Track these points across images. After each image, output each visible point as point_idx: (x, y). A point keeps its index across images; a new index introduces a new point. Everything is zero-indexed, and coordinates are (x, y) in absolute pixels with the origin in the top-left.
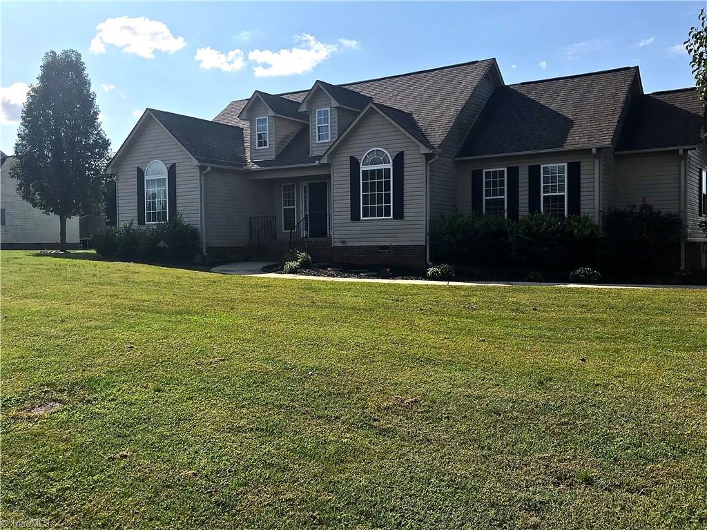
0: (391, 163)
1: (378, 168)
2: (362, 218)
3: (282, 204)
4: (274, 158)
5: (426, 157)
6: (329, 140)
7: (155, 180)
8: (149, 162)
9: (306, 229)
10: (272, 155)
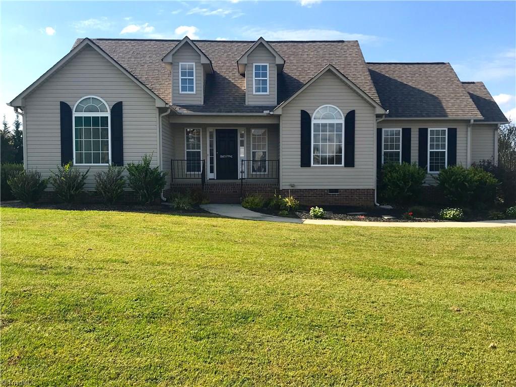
0: (343, 119)
1: (330, 122)
2: (312, 165)
3: (184, 147)
4: (202, 103)
5: (377, 117)
6: (268, 93)
7: (90, 117)
8: (81, 97)
9: (212, 171)
10: (200, 101)
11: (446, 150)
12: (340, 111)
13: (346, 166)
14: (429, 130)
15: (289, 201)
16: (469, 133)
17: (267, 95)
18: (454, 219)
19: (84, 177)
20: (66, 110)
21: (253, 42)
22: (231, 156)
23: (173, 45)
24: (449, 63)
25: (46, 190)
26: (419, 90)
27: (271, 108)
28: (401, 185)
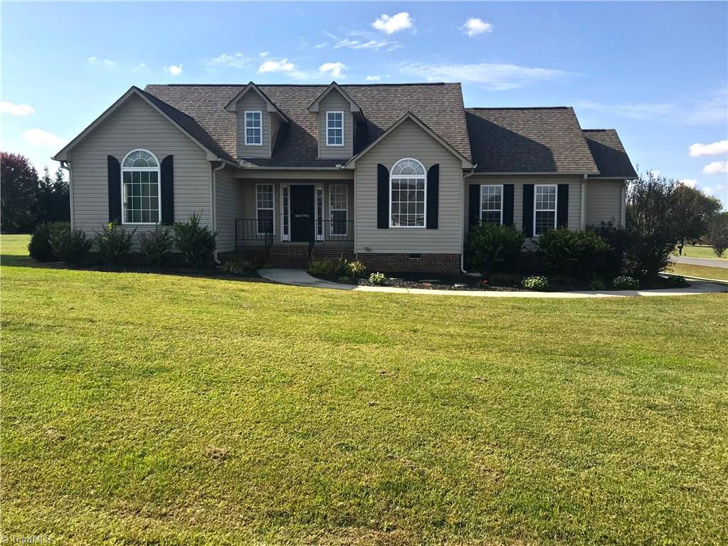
0: (426, 174)
1: (410, 178)
2: (390, 226)
3: (255, 205)
4: (270, 157)
5: (464, 172)
6: (343, 145)
7: (139, 172)
8: (129, 151)
9: (286, 232)
10: (268, 154)
11: (556, 210)
12: (422, 165)
13: (428, 227)
14: (535, 186)
15: (354, 266)
16: (583, 190)
17: (342, 147)
18: (536, 288)
19: (130, 237)
20: (114, 165)
21: (327, 86)
22: (307, 216)
23: (237, 91)
24: (572, 108)
25: (91, 250)
26: (530, 141)
27: (343, 162)
28: (489, 249)
